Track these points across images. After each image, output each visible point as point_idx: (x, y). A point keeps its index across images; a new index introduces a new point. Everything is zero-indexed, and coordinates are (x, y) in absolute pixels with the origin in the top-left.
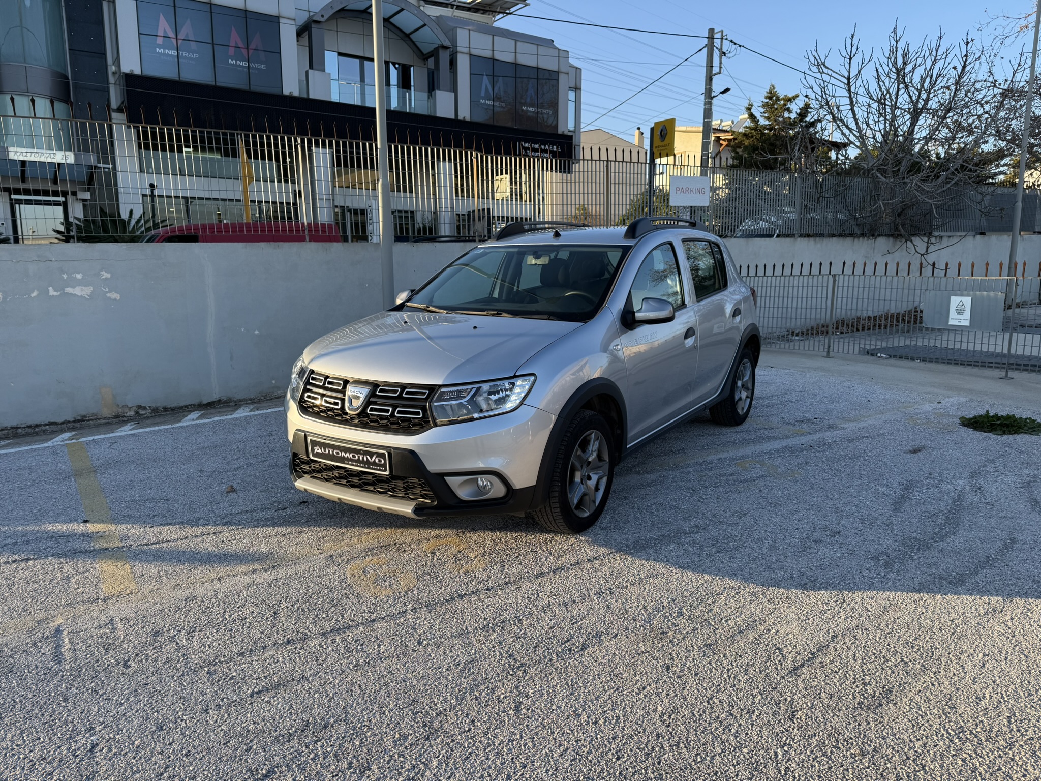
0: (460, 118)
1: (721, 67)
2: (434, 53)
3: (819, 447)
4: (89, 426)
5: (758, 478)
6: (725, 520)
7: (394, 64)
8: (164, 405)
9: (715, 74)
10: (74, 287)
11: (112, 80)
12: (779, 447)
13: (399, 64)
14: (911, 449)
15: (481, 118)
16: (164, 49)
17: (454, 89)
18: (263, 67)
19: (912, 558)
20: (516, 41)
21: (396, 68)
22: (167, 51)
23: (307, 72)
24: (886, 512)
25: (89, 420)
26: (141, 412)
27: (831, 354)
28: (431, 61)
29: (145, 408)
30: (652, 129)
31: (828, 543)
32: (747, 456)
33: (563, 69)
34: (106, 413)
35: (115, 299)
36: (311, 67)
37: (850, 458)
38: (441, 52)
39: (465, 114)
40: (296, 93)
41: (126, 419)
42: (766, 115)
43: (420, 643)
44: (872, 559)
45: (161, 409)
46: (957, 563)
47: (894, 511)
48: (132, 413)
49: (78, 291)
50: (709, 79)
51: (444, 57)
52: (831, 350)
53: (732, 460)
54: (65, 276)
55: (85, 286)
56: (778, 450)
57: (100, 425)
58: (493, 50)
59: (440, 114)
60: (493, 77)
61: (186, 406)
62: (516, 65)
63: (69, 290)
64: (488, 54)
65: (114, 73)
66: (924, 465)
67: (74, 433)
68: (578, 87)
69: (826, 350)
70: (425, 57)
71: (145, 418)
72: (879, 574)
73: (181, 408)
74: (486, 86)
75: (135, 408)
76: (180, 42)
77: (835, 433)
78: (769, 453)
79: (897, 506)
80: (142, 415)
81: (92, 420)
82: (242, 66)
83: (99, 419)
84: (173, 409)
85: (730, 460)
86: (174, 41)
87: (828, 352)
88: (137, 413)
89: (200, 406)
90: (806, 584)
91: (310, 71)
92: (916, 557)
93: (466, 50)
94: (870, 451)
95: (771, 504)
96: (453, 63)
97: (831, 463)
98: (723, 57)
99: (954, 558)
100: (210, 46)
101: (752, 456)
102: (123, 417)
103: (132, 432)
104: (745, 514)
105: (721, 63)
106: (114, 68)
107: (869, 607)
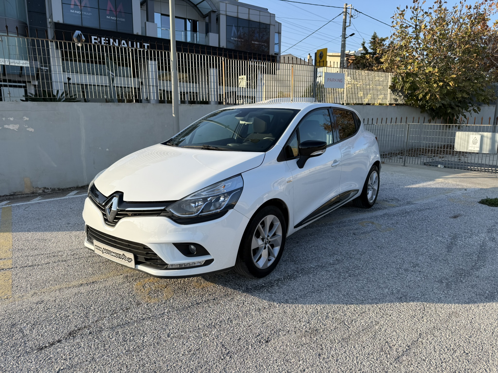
0: (221, 46)
1: (350, 23)
2: (209, 15)
3: (403, 214)
4: (18, 198)
5: (371, 231)
6: (353, 256)
7: (189, 20)
8: (58, 187)
9: (347, 27)
10: (9, 125)
11: (49, 26)
12: (382, 214)
13: (191, 20)
14: (452, 215)
15: (231, 47)
16: (74, 11)
17: (218, 32)
18: (124, 20)
19: (462, 281)
20: (249, 9)
21: (190, 22)
22: (76, 11)
23: (145, 23)
24: (443, 253)
25: (18, 195)
26: (46, 191)
27: (406, 164)
28: (207, 18)
29: (48, 189)
30: (316, 54)
31: (412, 271)
32: (364, 219)
33: (272, 23)
34: (27, 191)
35: (31, 131)
36: (147, 20)
37: (420, 221)
38: (212, 14)
39: (223, 44)
40: (140, 34)
41: (37, 194)
42: (372, 47)
43: (169, 336)
44: (438, 282)
45: (56, 189)
46: (489, 285)
47: (448, 252)
48: (41, 191)
49: (11, 127)
50: (345, 29)
51: (213, 16)
52: (406, 163)
53: (356, 221)
54: (4, 119)
55: (15, 124)
56: (381, 216)
57: (23, 197)
58: (238, 13)
59: (211, 44)
60: (238, 27)
61: (70, 188)
62: (249, 21)
63: (6, 126)
64: (235, 15)
65: (50, 23)
66: (461, 225)
67: (8, 201)
68: (280, 32)
69: (403, 162)
70: (204, 17)
71: (48, 194)
72: (443, 292)
73: (67, 189)
74: (234, 31)
75: (43, 189)
76: (82, 7)
77: (411, 206)
78: (376, 217)
79: (449, 248)
80: (47, 192)
81: (19, 195)
82: (113, 19)
83: (23, 194)
84: (63, 190)
85: (355, 221)
86: (80, 7)
87: (404, 164)
88: (44, 191)
89: (77, 188)
90: (401, 298)
91: (147, 23)
92: (464, 281)
93: (224, 13)
94: (431, 217)
95: (379, 247)
96: (218, 20)
97: (410, 223)
98: (351, 18)
99: (486, 282)
100: (98, 10)
101: (367, 219)
102: (36, 193)
103: (39, 201)
104: (364, 253)
105: (350, 21)
106: (50, 20)
107: (440, 314)
